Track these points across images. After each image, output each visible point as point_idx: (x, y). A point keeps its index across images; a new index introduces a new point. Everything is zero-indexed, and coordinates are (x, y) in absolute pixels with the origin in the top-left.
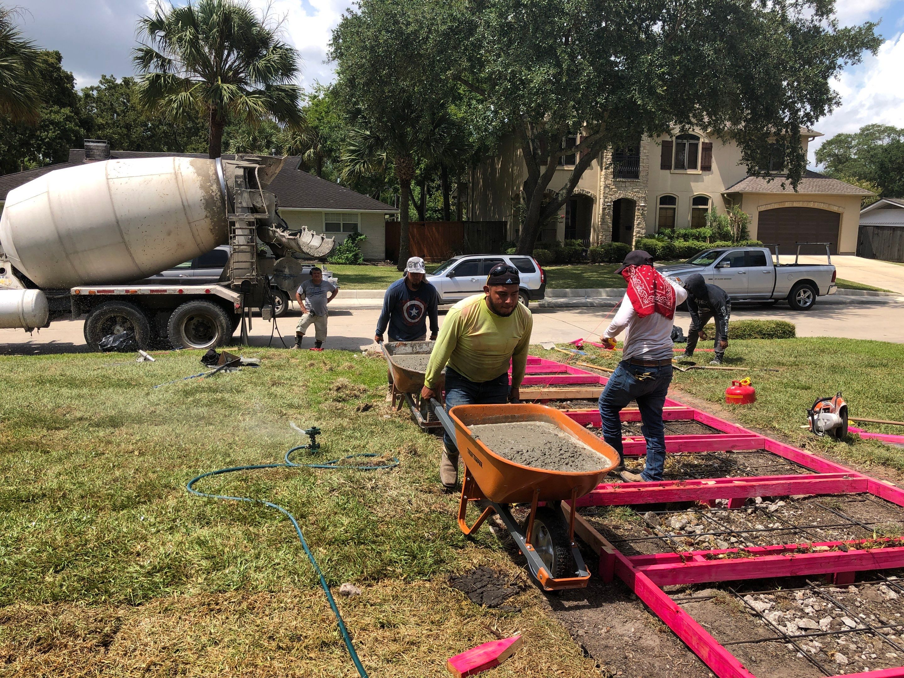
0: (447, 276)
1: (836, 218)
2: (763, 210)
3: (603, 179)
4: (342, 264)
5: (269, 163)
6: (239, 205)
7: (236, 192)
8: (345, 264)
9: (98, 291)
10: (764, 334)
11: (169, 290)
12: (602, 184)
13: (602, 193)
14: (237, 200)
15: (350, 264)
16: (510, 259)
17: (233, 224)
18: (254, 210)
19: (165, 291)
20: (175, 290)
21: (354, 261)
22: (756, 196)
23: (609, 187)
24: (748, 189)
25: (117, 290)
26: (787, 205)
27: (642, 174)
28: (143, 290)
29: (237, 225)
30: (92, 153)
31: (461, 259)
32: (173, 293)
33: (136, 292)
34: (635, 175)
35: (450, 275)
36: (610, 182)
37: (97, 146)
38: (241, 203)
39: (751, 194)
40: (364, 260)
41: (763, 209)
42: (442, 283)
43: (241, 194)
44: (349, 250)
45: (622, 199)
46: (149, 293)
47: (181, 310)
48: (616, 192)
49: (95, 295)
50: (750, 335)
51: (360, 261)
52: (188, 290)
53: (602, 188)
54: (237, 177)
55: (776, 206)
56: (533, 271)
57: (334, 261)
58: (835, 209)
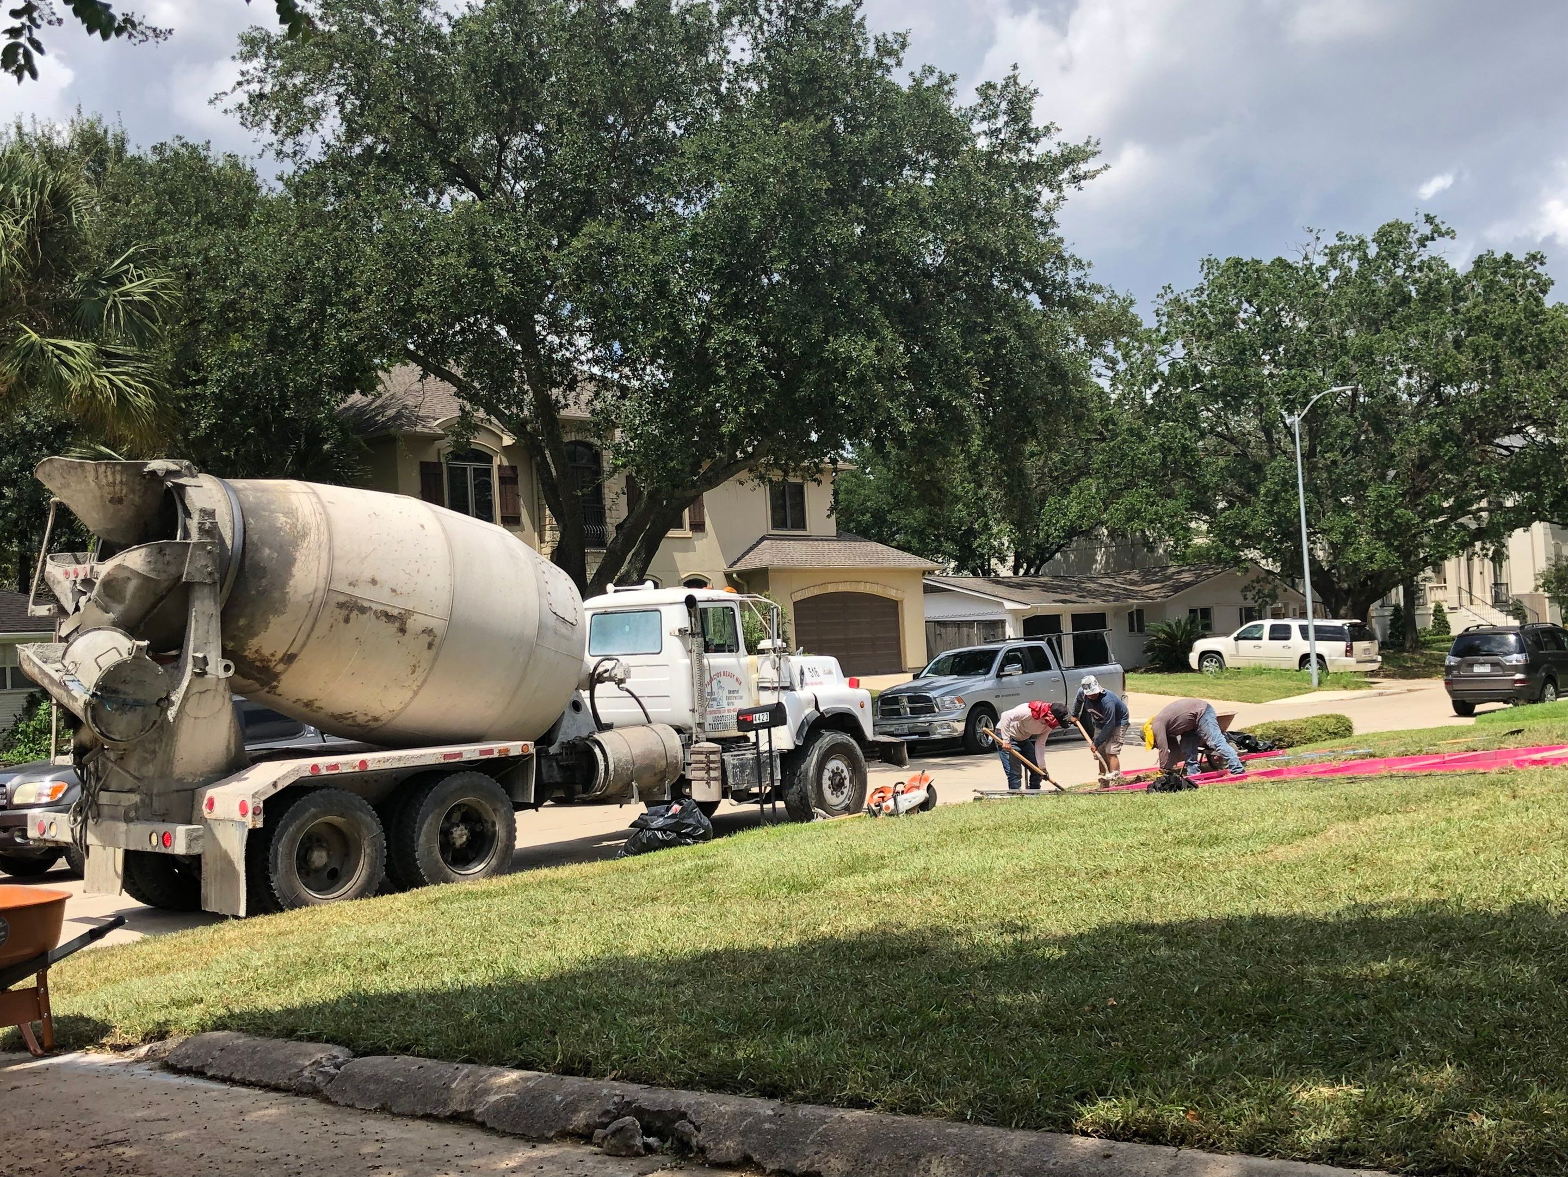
1: (891, 609)
2: (799, 599)
22: (789, 572)
24: (777, 562)
26: (831, 589)
39: (780, 570)
41: (799, 596)
55: (816, 592)
58: (892, 594)
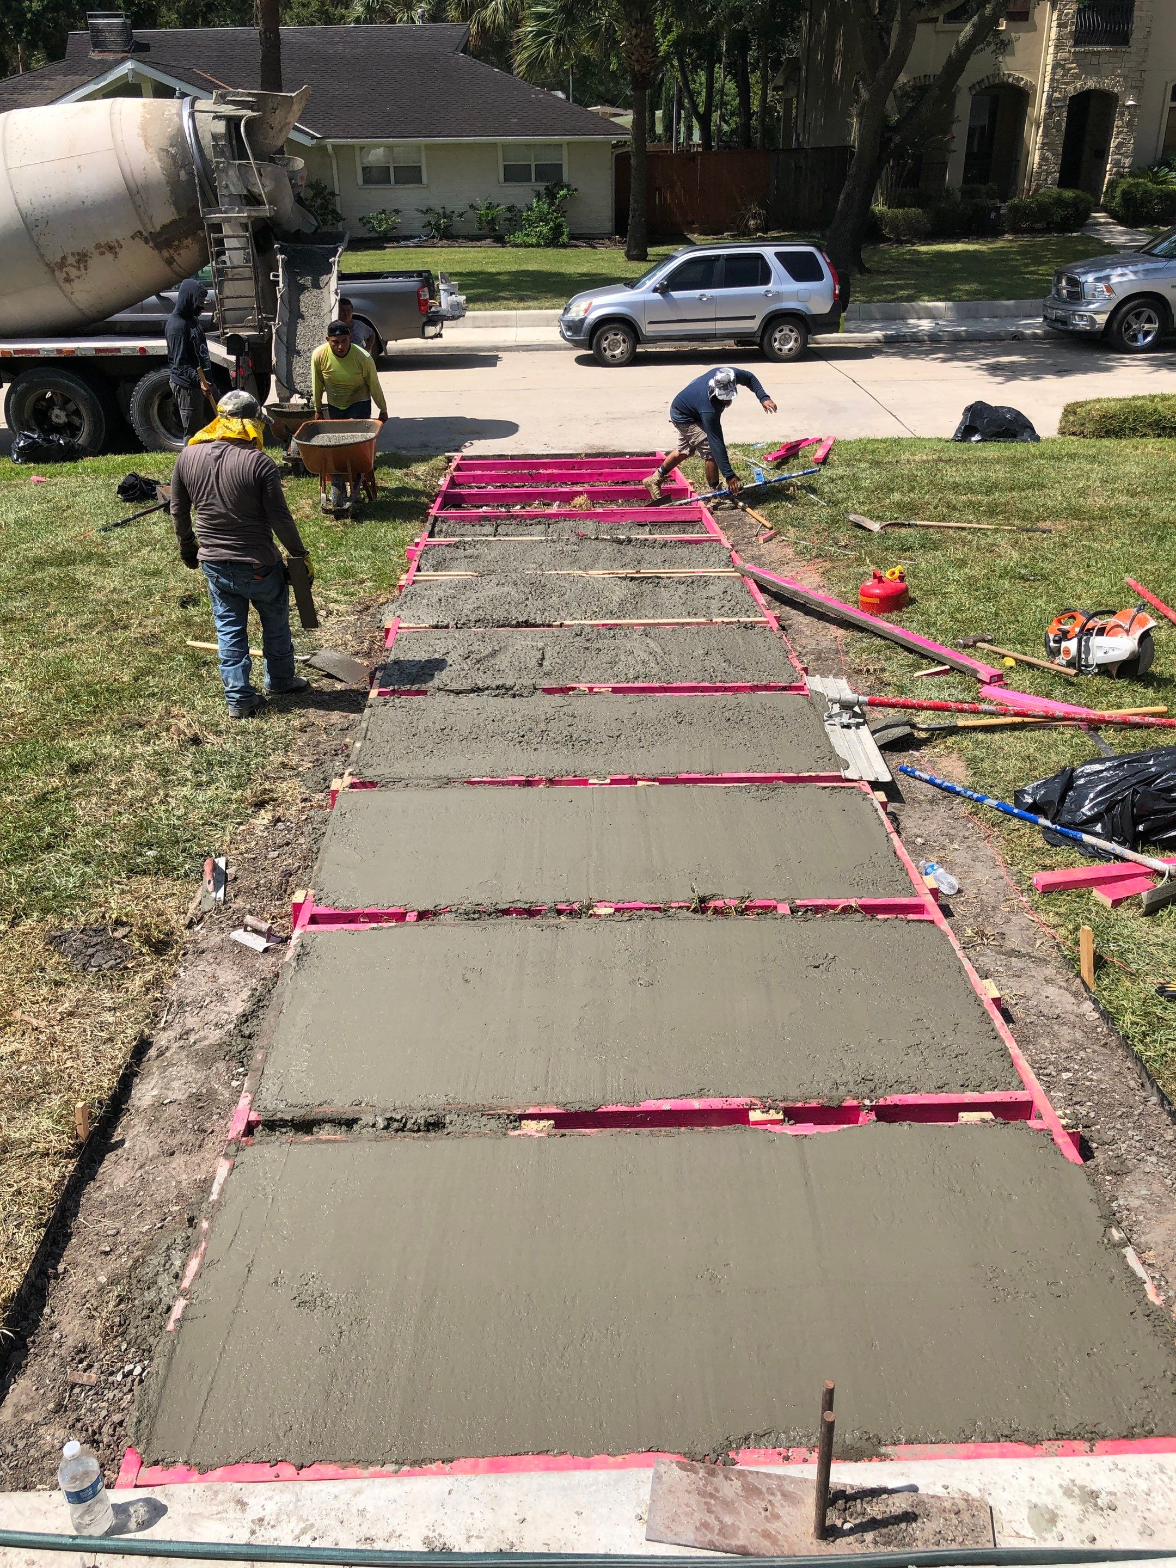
0: (655, 290)
3: (1051, 50)
4: (532, 246)
5: (270, 105)
6: (225, 192)
7: (217, 166)
8: (538, 245)
9: (16, 351)
10: (1164, 428)
11: (124, 348)
12: (1050, 59)
13: (1047, 79)
14: (220, 183)
15: (547, 245)
16: (777, 254)
17: (217, 228)
18: (252, 199)
19: (118, 350)
20: (133, 349)
21: (553, 241)
23: (1063, 67)
25: (44, 350)
27: (1137, 35)
28: (83, 349)
29: (226, 230)
30: (101, 38)
31: (683, 256)
32: (129, 353)
33: (73, 352)
34: (1121, 38)
35: (663, 289)
36: (1066, 55)
37: (109, 25)
38: (227, 187)
40: (573, 237)
42: (645, 305)
43: (225, 170)
44: (543, 218)
45: (1089, 92)
46: (93, 353)
47: (147, 383)
48: (1077, 77)
49: (12, 359)
50: (1134, 430)
51: (564, 238)
52: (153, 348)
53: (1049, 68)
54: (215, 137)
56: (819, 276)
57: (519, 241)
